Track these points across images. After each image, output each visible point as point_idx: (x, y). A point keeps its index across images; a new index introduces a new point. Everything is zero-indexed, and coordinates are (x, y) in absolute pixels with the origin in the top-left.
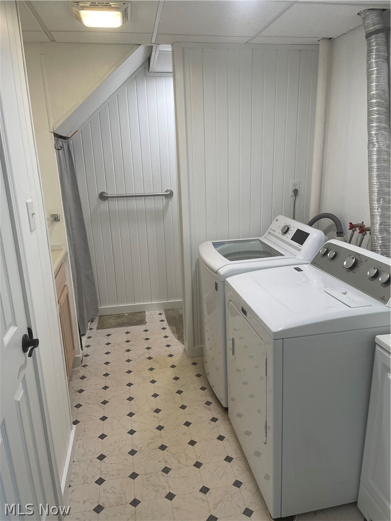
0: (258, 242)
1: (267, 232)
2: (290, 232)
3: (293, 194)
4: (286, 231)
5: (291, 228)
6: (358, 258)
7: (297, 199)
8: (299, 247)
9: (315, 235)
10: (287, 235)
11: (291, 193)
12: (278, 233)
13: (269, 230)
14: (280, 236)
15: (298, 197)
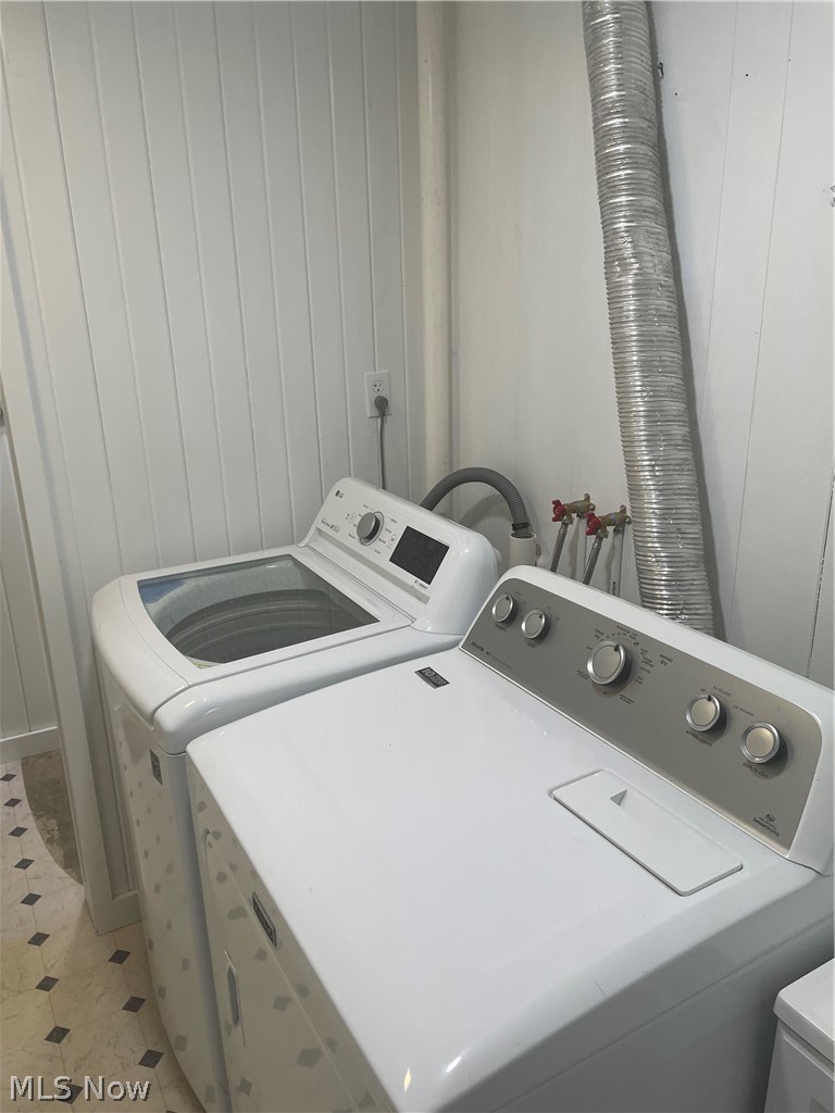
0: (290, 564)
1: (313, 529)
2: (383, 534)
3: (376, 412)
4: (371, 530)
5: (387, 524)
6: (630, 646)
7: (386, 427)
8: (421, 589)
9: (465, 548)
10: (376, 544)
11: (369, 409)
12: (348, 533)
13: (317, 523)
14: (355, 544)
15: (388, 419)
